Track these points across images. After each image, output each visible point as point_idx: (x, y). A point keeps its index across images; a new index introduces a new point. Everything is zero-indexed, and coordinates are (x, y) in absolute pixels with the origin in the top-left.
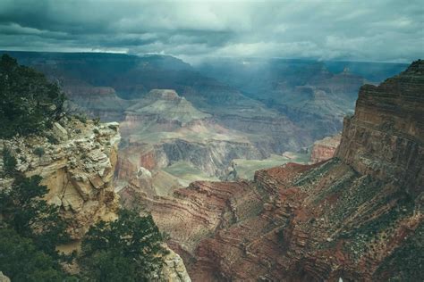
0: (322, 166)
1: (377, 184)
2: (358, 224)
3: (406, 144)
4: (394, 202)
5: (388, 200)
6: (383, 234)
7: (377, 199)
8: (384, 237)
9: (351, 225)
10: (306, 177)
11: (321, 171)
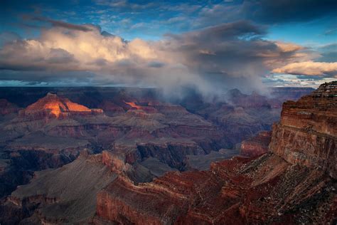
0: (259, 158)
1: (306, 170)
2: (297, 201)
3: (324, 140)
4: (322, 184)
5: (317, 182)
6: (321, 208)
7: (308, 181)
8: (323, 211)
9: (292, 202)
10: (250, 167)
11: (260, 162)
